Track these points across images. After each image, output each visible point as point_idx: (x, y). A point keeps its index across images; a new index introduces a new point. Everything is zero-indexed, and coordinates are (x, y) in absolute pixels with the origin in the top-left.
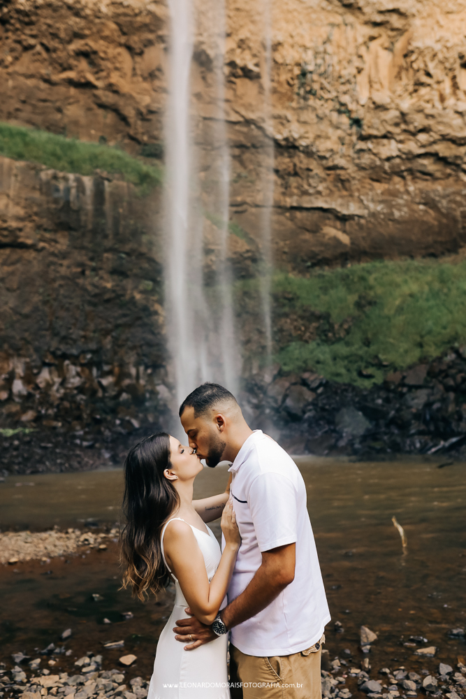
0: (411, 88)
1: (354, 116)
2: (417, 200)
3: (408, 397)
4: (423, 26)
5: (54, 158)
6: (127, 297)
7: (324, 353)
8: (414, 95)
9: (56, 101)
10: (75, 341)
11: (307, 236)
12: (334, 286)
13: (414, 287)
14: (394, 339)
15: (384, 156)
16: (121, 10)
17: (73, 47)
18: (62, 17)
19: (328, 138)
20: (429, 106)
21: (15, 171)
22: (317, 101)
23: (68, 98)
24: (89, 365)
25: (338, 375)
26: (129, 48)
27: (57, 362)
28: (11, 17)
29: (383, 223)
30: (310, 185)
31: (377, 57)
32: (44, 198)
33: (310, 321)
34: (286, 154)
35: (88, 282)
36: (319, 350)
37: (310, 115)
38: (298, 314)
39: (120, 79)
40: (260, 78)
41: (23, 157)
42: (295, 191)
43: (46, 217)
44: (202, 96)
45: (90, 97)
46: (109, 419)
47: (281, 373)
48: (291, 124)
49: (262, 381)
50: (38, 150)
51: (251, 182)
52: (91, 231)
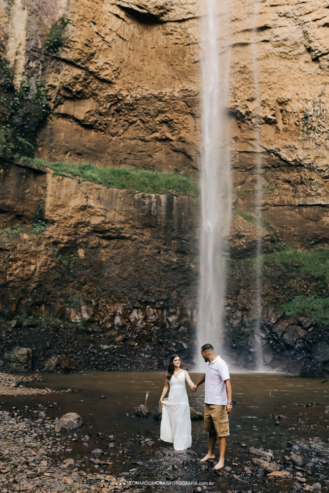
5: (143, 185)
6: (186, 267)
9: (149, 151)
10: (153, 294)
11: (311, 224)
16: (187, 94)
17: (158, 119)
18: (152, 103)
19: (324, 157)
22: (316, 134)
23: (155, 149)
25: (326, 319)
26: (192, 115)
27: (142, 306)
28: (122, 108)
30: (312, 190)
32: (136, 210)
33: (311, 282)
34: (295, 171)
35: (161, 258)
36: (315, 302)
37: (311, 143)
38: (303, 276)
39: (186, 134)
40: (277, 123)
41: (125, 187)
42: (302, 194)
43: (137, 220)
44: (239, 138)
45: (168, 146)
46: (170, 342)
47: (284, 317)
48: (298, 150)
49: (269, 322)
50: (134, 181)
51: (271, 190)
52: (164, 227)
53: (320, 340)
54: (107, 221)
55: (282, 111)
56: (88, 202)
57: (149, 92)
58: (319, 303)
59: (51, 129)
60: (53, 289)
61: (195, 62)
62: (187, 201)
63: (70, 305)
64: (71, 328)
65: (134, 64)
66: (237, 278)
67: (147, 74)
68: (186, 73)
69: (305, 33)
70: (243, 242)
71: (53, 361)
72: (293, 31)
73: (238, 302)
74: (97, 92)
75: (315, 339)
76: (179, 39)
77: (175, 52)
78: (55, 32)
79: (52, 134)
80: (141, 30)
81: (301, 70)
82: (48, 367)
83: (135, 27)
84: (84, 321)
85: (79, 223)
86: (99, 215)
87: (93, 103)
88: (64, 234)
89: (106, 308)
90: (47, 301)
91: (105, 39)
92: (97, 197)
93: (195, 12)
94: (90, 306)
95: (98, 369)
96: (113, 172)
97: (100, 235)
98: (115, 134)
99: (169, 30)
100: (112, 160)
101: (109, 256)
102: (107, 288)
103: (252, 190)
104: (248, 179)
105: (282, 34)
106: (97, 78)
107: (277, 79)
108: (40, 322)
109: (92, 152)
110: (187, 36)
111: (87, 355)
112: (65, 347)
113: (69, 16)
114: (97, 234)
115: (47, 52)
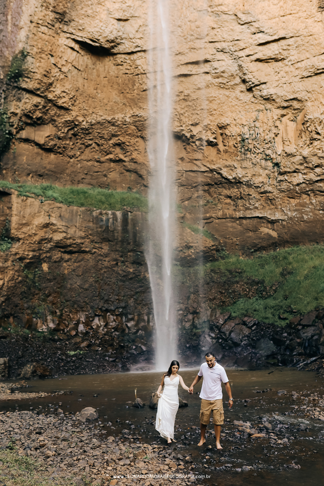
0: (308, 142)
1: (275, 161)
2: (318, 208)
3: (301, 332)
4: (313, 106)
5: (100, 203)
6: (142, 276)
7: (259, 304)
8: (311, 146)
9: (104, 171)
10: (113, 302)
11: (251, 234)
12: (268, 263)
13: (317, 262)
14: (301, 295)
15: (295, 184)
16: (137, 119)
17: (111, 142)
18: (106, 127)
19: (260, 175)
20: (321, 151)
22: (252, 154)
23: (109, 169)
24: (121, 315)
25: (266, 318)
26: (143, 138)
27: (103, 314)
28: (79, 133)
29: (297, 223)
30: (250, 204)
31: (287, 126)
32: (94, 226)
33: (252, 285)
34: (235, 187)
36: (257, 303)
37: (248, 163)
38: (245, 281)
39: (138, 155)
40: (218, 145)
41: (84, 205)
42: (242, 208)
43: (96, 235)
44: (184, 159)
45: (122, 167)
46: (130, 345)
47: (230, 318)
48: (237, 169)
49: (218, 323)
50: (92, 200)
51: (215, 205)
52: (121, 241)
53: (263, 337)
54: (68, 237)
55: (222, 134)
56: (51, 220)
57: (103, 118)
58: (260, 304)
59: (14, 153)
60: (20, 302)
61: (144, 91)
62: (140, 216)
63: (37, 316)
64: (39, 337)
65: (89, 92)
66: (187, 284)
67: (100, 102)
68: (136, 101)
69: (240, 66)
70: (191, 252)
71: (29, 368)
72: (230, 65)
73: (189, 306)
74: (55, 118)
75: (258, 336)
76: (128, 69)
77: (126, 81)
78: (16, 63)
79: (15, 157)
80: (94, 61)
81: (238, 99)
82: (24, 374)
83: (88, 58)
84: (50, 330)
85: (42, 240)
86: (60, 232)
87: (52, 128)
88: (29, 251)
89: (70, 316)
90: (15, 313)
91: (62, 70)
92: (59, 215)
93: (143, 45)
94: (55, 316)
95: (68, 373)
96: (72, 192)
97: (62, 250)
98: (73, 156)
99: (119, 62)
100: (71, 180)
101: (71, 269)
102: (70, 299)
103: (198, 205)
104: (193, 195)
105: (220, 67)
106: (55, 105)
107: (217, 106)
108: (10, 333)
109: (52, 173)
110: (136, 67)
111: (57, 361)
112: (35, 355)
113: (29, 49)
114: (60, 249)
115: (8, 82)
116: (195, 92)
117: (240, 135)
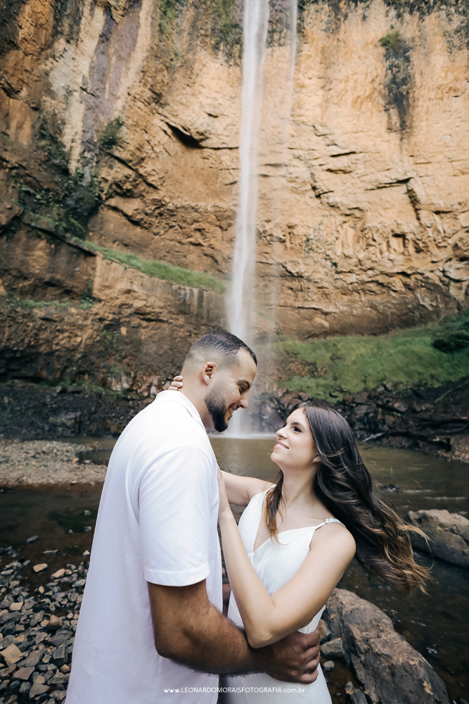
0: (364, 247)
1: (333, 261)
2: (366, 305)
3: (356, 409)
4: (372, 216)
5: (179, 279)
7: (312, 383)
8: (366, 251)
9: (184, 252)
11: (306, 322)
12: (319, 348)
13: (363, 351)
14: (350, 377)
15: (349, 282)
16: (218, 209)
17: (194, 226)
18: (189, 212)
19: (319, 272)
20: (374, 256)
21: (160, 285)
22: (315, 254)
23: (190, 251)
25: (319, 395)
26: (221, 227)
28: (165, 213)
29: (347, 316)
30: (308, 296)
31: (347, 231)
32: (173, 298)
33: (305, 366)
34: (297, 281)
36: (309, 381)
37: (310, 260)
38: (300, 361)
39: (215, 242)
40: (285, 242)
41: (165, 278)
42: (301, 299)
43: (174, 307)
45: (200, 251)
47: (288, 392)
48: (300, 265)
49: (277, 395)
50: (173, 275)
51: (279, 294)
52: (196, 315)
54: (148, 305)
55: (290, 233)
56: (133, 287)
57: (187, 203)
59: (102, 218)
60: (97, 361)
62: (214, 296)
63: (112, 375)
64: (112, 396)
65: (176, 177)
67: (186, 188)
68: (218, 193)
69: (312, 174)
72: (304, 172)
74: (144, 194)
76: (213, 164)
77: (210, 174)
78: (110, 130)
79: (102, 222)
80: (183, 150)
81: (307, 203)
83: (179, 146)
84: (124, 390)
85: (123, 305)
86: (141, 300)
87: (140, 203)
88: (109, 313)
89: (144, 379)
90: (90, 371)
91: (154, 149)
92: (141, 284)
93: (229, 143)
94: (130, 377)
96: (155, 265)
97: (141, 317)
98: (157, 234)
99: (206, 155)
100: (154, 255)
101: (148, 336)
102: (145, 363)
103: (263, 292)
105: (295, 172)
106: (145, 181)
107: (288, 207)
108: (84, 389)
109: (137, 245)
110: (221, 162)
113: (124, 119)
114: (138, 316)
115: (101, 147)
116: (270, 192)
117: (305, 235)
